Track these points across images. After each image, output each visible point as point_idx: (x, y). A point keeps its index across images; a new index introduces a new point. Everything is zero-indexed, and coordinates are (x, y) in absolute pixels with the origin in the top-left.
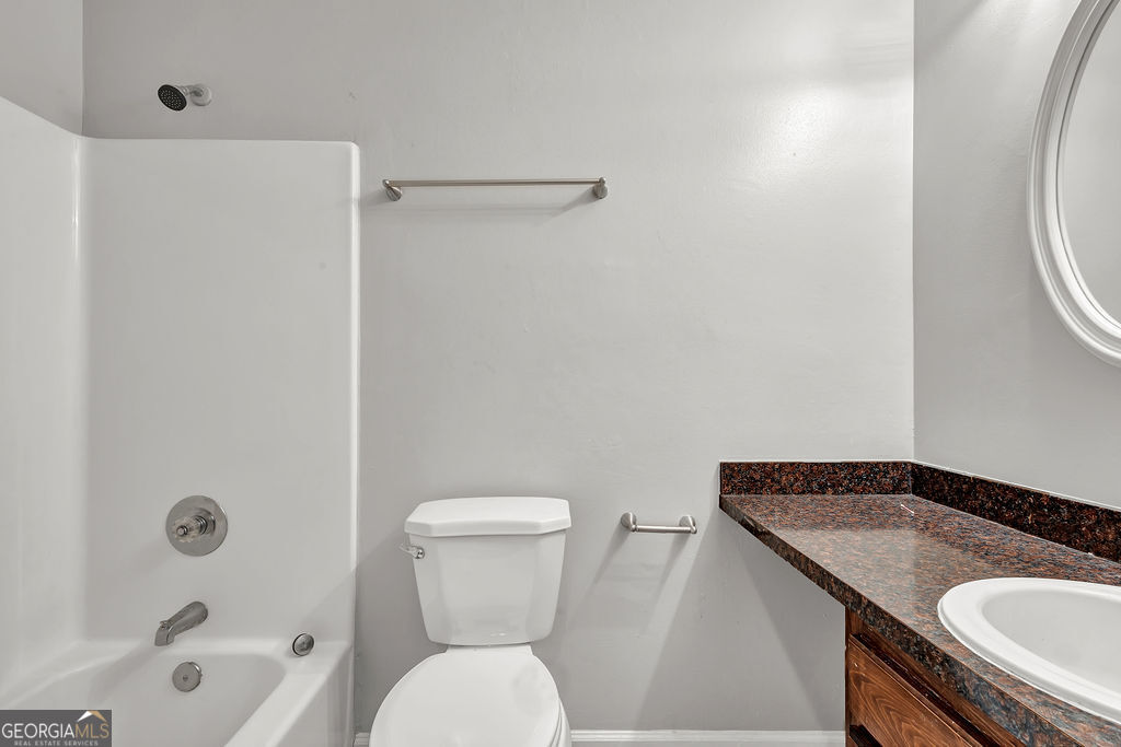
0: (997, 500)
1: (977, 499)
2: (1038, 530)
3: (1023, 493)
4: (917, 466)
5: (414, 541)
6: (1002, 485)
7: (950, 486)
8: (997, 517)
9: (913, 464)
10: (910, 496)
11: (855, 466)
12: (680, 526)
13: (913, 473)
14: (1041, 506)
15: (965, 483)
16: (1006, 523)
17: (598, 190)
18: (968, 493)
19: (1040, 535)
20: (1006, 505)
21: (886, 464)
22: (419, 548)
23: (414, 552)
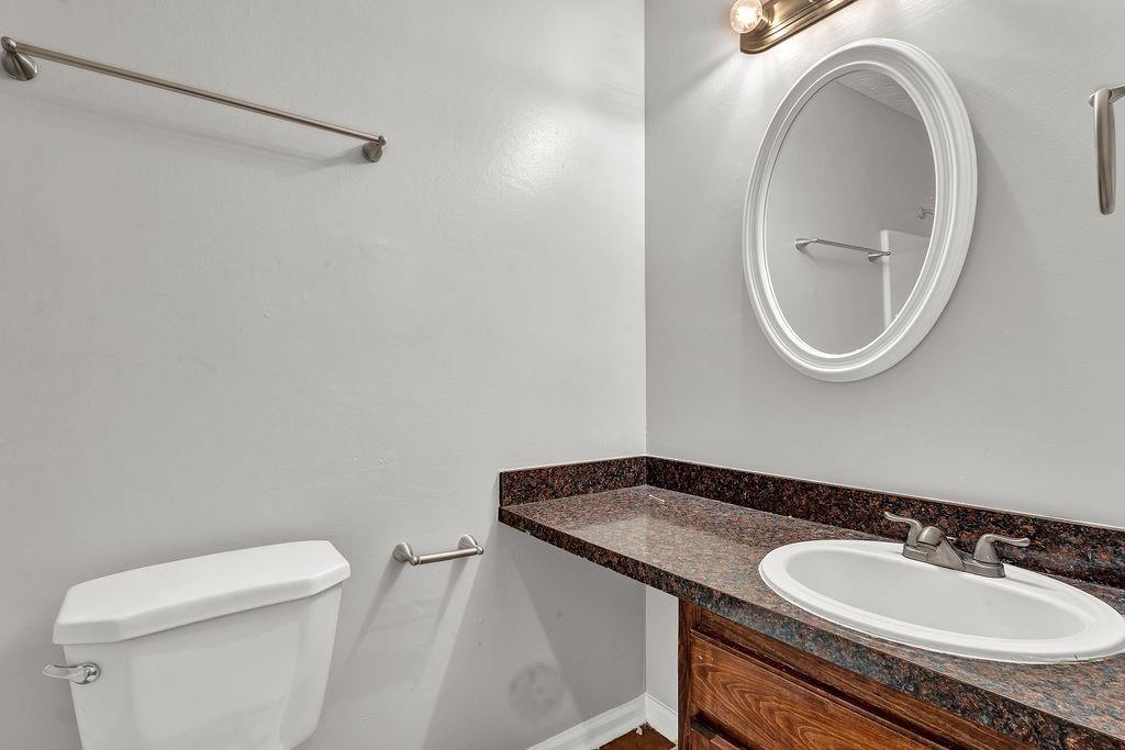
0: (720, 482)
1: (703, 483)
2: (751, 504)
3: (739, 475)
4: (652, 458)
5: (71, 656)
6: (723, 470)
7: (681, 474)
8: (720, 497)
9: (647, 458)
10: (645, 486)
11: (608, 464)
12: (460, 548)
13: (649, 468)
14: (753, 484)
15: (693, 470)
16: (727, 501)
17: (372, 150)
18: (696, 478)
19: (752, 506)
20: (727, 486)
21: (630, 460)
22: (86, 666)
23: (78, 675)
